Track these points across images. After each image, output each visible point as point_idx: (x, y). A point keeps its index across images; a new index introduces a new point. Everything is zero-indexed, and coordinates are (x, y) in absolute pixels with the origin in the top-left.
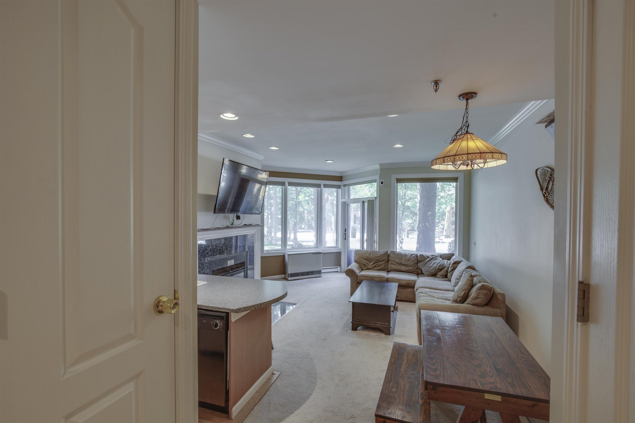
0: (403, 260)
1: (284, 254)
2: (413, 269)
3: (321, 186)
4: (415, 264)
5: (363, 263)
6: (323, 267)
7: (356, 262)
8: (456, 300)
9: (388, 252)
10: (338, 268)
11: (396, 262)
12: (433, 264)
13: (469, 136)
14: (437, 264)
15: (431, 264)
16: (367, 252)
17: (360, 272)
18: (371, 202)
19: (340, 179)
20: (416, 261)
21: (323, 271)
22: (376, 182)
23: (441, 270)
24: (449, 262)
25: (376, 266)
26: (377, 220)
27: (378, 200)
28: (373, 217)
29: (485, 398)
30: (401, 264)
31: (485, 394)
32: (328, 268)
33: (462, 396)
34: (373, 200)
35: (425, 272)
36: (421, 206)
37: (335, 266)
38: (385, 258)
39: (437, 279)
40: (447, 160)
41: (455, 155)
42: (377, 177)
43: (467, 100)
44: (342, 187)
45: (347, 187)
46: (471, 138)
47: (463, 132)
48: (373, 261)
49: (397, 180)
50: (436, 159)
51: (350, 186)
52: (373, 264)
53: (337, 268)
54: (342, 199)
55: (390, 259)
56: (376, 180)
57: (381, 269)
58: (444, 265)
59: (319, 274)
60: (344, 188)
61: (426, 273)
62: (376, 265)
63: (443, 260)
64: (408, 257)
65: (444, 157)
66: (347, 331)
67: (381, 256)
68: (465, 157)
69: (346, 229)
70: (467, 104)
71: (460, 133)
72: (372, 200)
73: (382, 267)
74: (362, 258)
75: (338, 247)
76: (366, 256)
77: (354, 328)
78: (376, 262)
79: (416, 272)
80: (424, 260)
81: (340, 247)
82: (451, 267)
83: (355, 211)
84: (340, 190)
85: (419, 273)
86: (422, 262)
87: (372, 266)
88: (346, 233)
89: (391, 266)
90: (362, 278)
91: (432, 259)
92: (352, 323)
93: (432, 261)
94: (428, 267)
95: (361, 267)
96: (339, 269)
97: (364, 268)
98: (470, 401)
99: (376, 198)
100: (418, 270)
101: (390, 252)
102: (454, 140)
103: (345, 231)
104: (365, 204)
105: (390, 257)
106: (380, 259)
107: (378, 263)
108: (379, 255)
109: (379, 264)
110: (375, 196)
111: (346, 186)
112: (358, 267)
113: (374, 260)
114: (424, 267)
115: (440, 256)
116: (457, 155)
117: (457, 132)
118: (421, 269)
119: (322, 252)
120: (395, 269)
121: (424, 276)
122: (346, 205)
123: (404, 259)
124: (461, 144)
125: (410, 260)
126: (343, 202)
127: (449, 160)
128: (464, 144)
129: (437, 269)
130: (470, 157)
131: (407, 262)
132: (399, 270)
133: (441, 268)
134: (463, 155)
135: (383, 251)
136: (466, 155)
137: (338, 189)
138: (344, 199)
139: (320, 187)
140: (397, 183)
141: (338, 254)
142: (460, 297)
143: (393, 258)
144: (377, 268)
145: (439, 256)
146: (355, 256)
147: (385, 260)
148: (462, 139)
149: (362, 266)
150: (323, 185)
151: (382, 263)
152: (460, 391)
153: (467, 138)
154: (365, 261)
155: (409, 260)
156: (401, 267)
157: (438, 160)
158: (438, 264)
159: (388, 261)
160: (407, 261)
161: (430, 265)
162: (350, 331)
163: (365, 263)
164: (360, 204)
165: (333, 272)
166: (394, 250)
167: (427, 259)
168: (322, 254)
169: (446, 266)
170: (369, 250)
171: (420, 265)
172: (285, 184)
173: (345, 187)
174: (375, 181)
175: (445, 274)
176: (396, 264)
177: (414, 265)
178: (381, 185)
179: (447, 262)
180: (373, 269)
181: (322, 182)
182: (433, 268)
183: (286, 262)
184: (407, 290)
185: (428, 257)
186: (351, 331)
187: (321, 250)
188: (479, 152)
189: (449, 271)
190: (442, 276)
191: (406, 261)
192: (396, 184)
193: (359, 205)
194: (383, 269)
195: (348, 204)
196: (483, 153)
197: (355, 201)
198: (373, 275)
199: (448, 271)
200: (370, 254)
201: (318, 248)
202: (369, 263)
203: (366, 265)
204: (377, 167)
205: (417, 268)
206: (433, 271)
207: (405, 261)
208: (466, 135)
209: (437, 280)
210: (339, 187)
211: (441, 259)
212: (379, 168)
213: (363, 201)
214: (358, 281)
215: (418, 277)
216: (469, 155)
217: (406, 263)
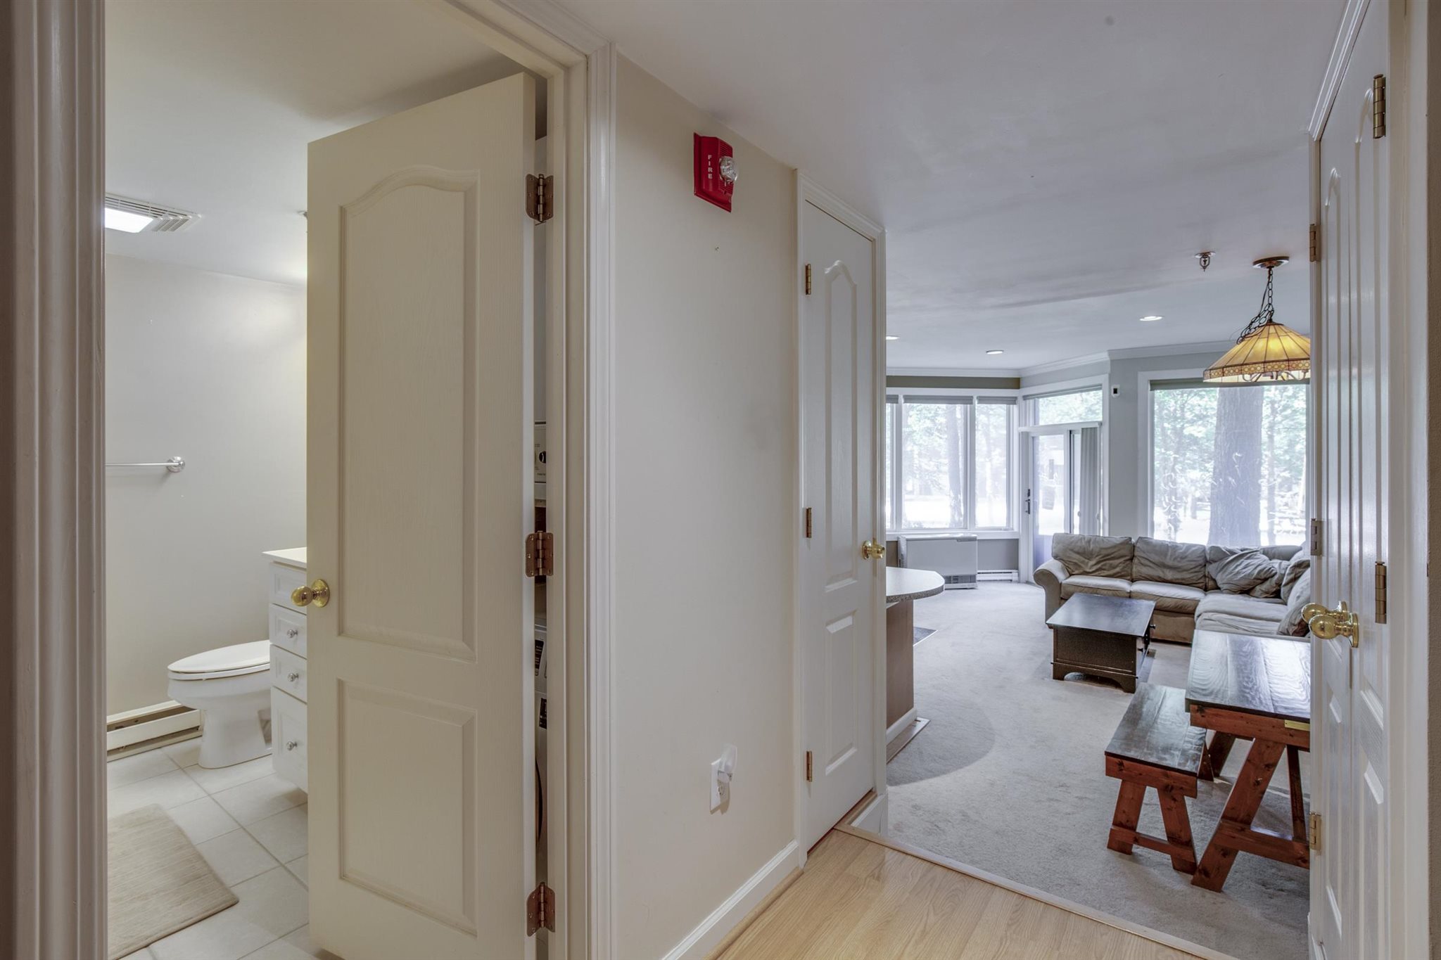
0: (1168, 557)
1: (898, 538)
2: (1194, 578)
3: (972, 400)
4: (1199, 567)
5: (1074, 561)
6: (979, 569)
7: (1056, 557)
8: (1286, 632)
9: (1130, 539)
10: (1013, 574)
11: (1151, 562)
12: (1244, 568)
13: (1272, 329)
14: (1254, 567)
15: (1239, 568)
16: (1081, 538)
17: (1067, 578)
18: (1090, 434)
19: (1016, 383)
20: (1201, 561)
21: (979, 577)
22: (1100, 389)
23: (1266, 580)
24: (1285, 563)
25: (1104, 567)
26: (1104, 472)
27: (1106, 428)
28: (1095, 466)
29: (1286, 726)
30: (1163, 566)
31: (1286, 721)
32: (990, 573)
33: (1247, 723)
34: (1095, 428)
35: (1224, 584)
36: (1219, 439)
37: (1004, 569)
38: (1125, 551)
39: (1252, 598)
40: (1229, 372)
41: (1242, 365)
42: (1103, 379)
43: (1270, 268)
44: (1020, 400)
45: (1031, 401)
46: (1277, 333)
47: (1261, 322)
48: (1097, 558)
49: (1151, 385)
50: (1211, 370)
51: (1038, 398)
52: (1095, 564)
53: (1011, 573)
54: (1019, 426)
55: (1136, 554)
56: (1101, 385)
57: (1115, 574)
58: (1273, 570)
59: (971, 582)
60: (1024, 402)
61: (1225, 587)
62: (1102, 565)
63: (1270, 560)
64: (1181, 551)
65: (1223, 368)
66: (1043, 679)
67: (1115, 546)
68: (1260, 368)
69: (1029, 490)
70: (1270, 275)
71: (1256, 324)
72: (1091, 428)
73: (1118, 569)
74: (1072, 550)
75: (1013, 529)
76: (1080, 547)
77: (1059, 675)
78: (1103, 559)
79: (1201, 585)
80: (1221, 559)
81: (1016, 530)
82: (1289, 574)
83: (1052, 453)
84: (1015, 408)
85: (1209, 586)
86: (1217, 563)
87: (1094, 569)
88: (1029, 498)
89: (1137, 569)
90: (1071, 589)
91: (1241, 556)
92: (1054, 666)
93: (1242, 562)
94: (1231, 573)
95: (1067, 568)
96: (1014, 576)
97: (1076, 572)
98: (1260, 731)
99: (1101, 424)
100: (1207, 579)
101: (1137, 538)
102: (1243, 338)
103: (1029, 495)
104: (1075, 435)
105: (1136, 550)
106: (1113, 553)
107: (1107, 562)
108: (1109, 546)
109: (1111, 564)
110: (1100, 418)
111: (1029, 399)
112: (1062, 568)
113: (1097, 556)
114: (1221, 573)
115: (1264, 551)
116: (1246, 364)
117: (1251, 324)
118: (1214, 577)
119: (978, 538)
120: (1149, 575)
121: (1222, 592)
122: (1030, 440)
123: (1171, 556)
124: (1256, 345)
125: (1186, 557)
126: (1022, 432)
127: (1232, 371)
128: (1261, 344)
129: (1255, 579)
130: (1269, 367)
131: (1179, 562)
132: (1160, 577)
133: (1263, 577)
134: (1257, 365)
135: (1118, 538)
136: (1262, 365)
137: (1011, 406)
138: (1025, 425)
139: (971, 403)
140: (1151, 390)
141: (1013, 545)
142: (1295, 625)
143: (1144, 552)
144: (1106, 573)
145: (1262, 551)
146: (1055, 545)
147: (1125, 556)
148: (1259, 335)
149: (1070, 566)
150: (977, 398)
151: (1117, 562)
152: (1243, 714)
153: (1269, 334)
154: (1077, 556)
155: (1182, 558)
156: (1163, 572)
157: (1215, 371)
158: (1256, 568)
159: (1131, 559)
160: (1179, 559)
161: (1237, 570)
162: (1050, 680)
163: (1077, 561)
164: (1062, 436)
165: (1001, 580)
166: (1147, 534)
167: (1229, 556)
168: (977, 542)
169: (1276, 573)
170: (1086, 534)
171: (1211, 569)
172: (897, 399)
173: (1028, 401)
174: (1097, 387)
175: (1275, 589)
176: (1151, 565)
177: (1197, 569)
178: (1114, 395)
179: (1281, 563)
180: (1097, 573)
181: (975, 393)
182: (1243, 575)
183: (902, 555)
184: (1178, 618)
185: (1232, 553)
186: (1052, 680)
187: (974, 533)
188: (1286, 358)
189: (1283, 583)
190: (1267, 593)
191: (1175, 559)
192: (1149, 392)
193: (1061, 439)
194: (1119, 574)
195: (1033, 438)
196: (1293, 360)
197: (1052, 430)
198: (1095, 585)
199: (1281, 584)
200: (1089, 542)
201: (966, 528)
202: (1087, 561)
203: (1080, 566)
204: (1104, 357)
205: (1205, 576)
206: (1243, 583)
207: (1172, 559)
208: (1267, 327)
209: (1254, 601)
210: (1013, 401)
211: (1265, 557)
212: (1108, 359)
213: (1071, 432)
214: (1061, 596)
215: (1206, 595)
216: (1267, 364)
217: (1176, 564)
